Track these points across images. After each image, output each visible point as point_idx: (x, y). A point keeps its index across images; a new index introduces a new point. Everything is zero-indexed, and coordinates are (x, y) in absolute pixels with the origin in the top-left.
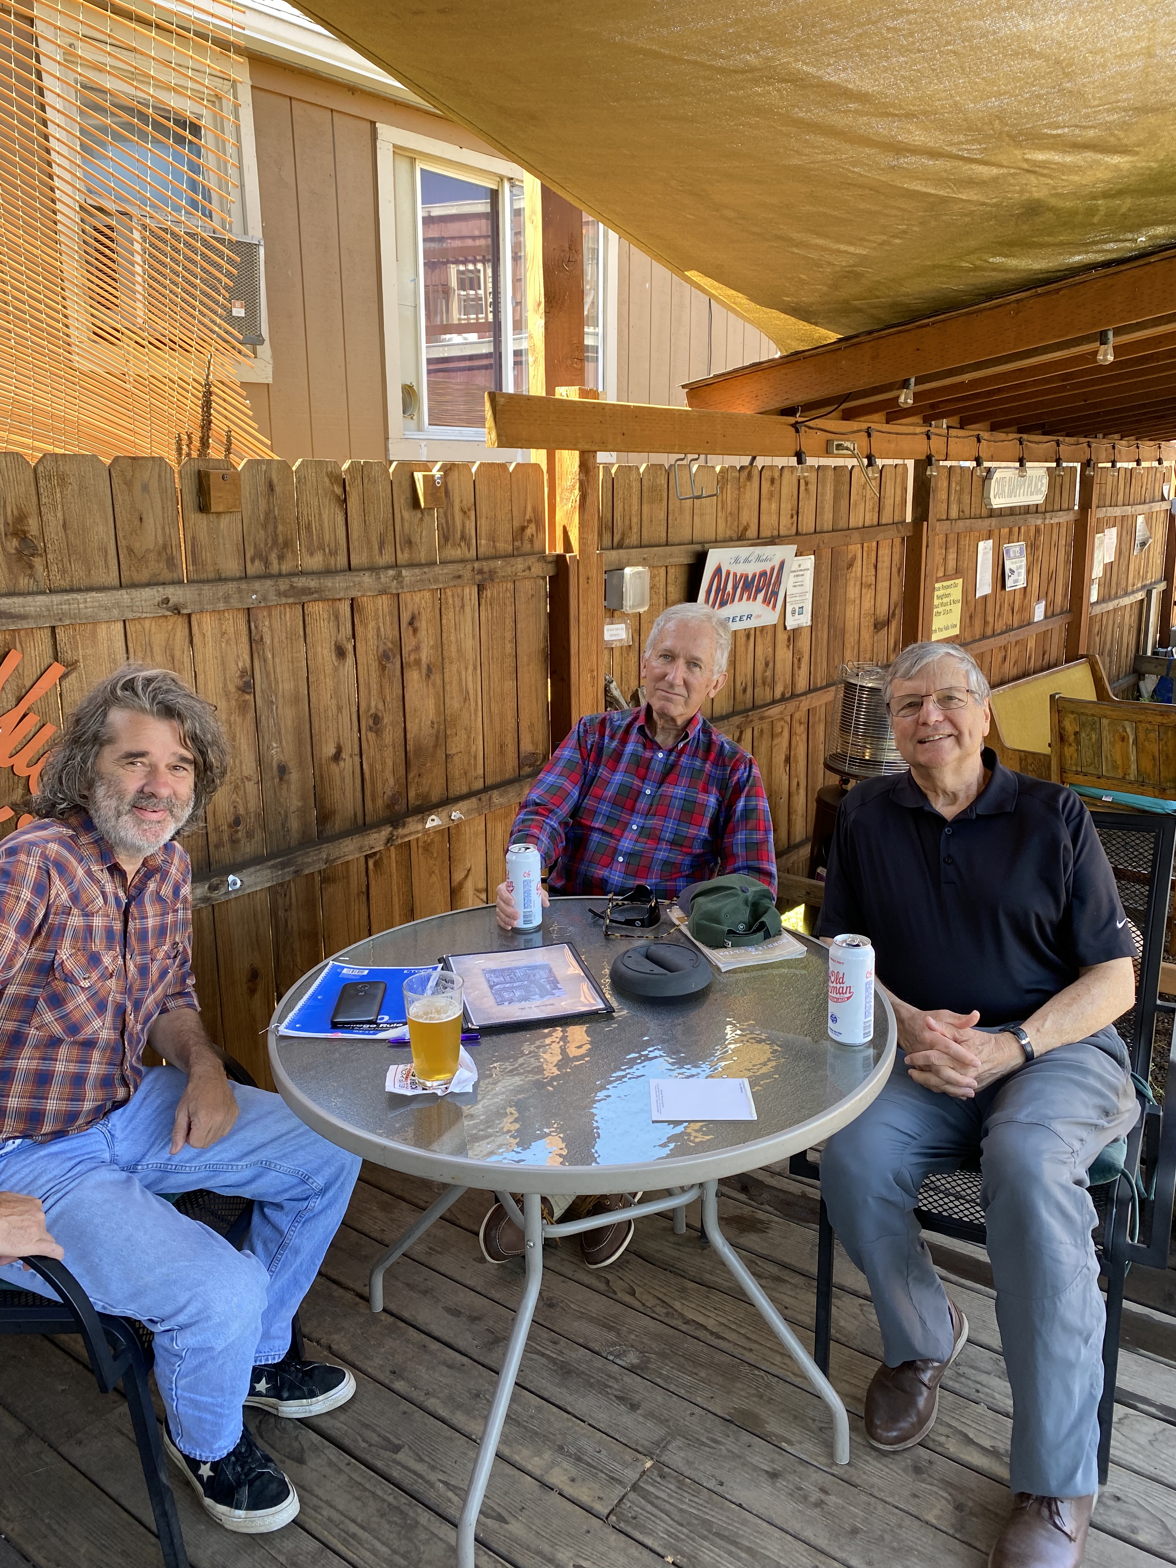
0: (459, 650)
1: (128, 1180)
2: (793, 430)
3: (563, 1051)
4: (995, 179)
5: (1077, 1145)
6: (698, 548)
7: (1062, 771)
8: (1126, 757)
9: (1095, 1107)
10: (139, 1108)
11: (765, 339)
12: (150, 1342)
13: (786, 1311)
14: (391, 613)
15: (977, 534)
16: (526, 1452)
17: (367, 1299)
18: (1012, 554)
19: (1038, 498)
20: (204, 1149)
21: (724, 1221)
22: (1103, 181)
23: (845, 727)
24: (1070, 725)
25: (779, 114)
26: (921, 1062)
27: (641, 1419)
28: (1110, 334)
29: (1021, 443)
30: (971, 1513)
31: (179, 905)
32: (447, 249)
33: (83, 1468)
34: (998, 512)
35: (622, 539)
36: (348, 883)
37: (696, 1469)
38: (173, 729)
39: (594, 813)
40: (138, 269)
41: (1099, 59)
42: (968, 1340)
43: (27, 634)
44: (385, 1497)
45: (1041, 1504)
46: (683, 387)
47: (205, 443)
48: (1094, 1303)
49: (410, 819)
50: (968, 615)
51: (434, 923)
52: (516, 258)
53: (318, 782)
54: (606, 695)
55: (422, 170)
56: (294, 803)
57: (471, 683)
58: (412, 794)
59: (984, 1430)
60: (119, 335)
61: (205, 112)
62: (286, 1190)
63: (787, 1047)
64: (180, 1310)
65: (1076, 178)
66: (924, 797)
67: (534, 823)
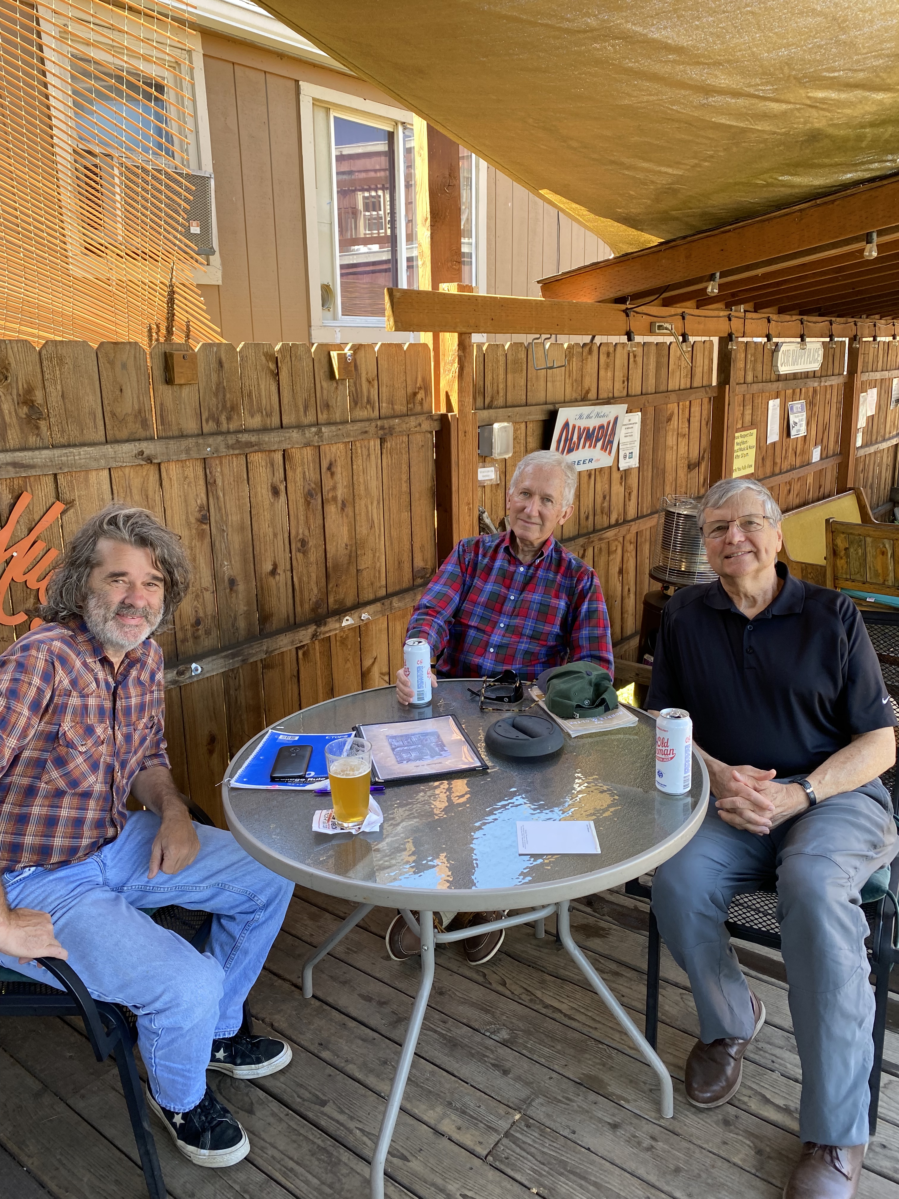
0: (366, 489)
1: (117, 898)
2: (624, 314)
3: (449, 799)
4: (784, 113)
5: (852, 872)
6: (550, 407)
7: (835, 578)
8: (885, 567)
9: (866, 841)
10: (125, 842)
11: (601, 242)
12: (135, 1022)
13: (623, 999)
14: (314, 461)
15: (767, 394)
16: (423, 1107)
17: (300, 988)
18: (795, 410)
19: (815, 366)
20: (174, 875)
21: (575, 928)
22: (870, 113)
23: (666, 545)
24: (841, 543)
25: (613, 64)
26: (728, 806)
27: (512, 1082)
28: (875, 235)
29: (802, 323)
30: (769, 1157)
31: (154, 688)
32: (355, 180)
33: (86, 1117)
34: (783, 377)
35: (492, 401)
36: (283, 669)
37: (555, 1121)
38: (147, 555)
39: (471, 614)
40: (118, 198)
41: (868, 17)
42: (766, 1022)
43: (35, 480)
44: (316, 1140)
45: (824, 1151)
46: (538, 282)
47: (169, 331)
48: (867, 996)
49: (329, 620)
50: (761, 458)
51: (349, 699)
52: (408, 186)
53: (260, 592)
54: (480, 523)
55: (335, 117)
56: (242, 608)
57: (376, 514)
58: (331, 600)
59: (778, 1092)
60: (103, 249)
61: (166, 74)
62: (237, 906)
63: (623, 795)
64: (157, 999)
65: (848, 111)
66: (730, 600)
67: (426, 622)
